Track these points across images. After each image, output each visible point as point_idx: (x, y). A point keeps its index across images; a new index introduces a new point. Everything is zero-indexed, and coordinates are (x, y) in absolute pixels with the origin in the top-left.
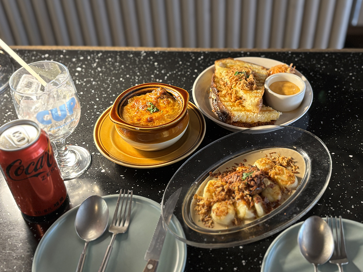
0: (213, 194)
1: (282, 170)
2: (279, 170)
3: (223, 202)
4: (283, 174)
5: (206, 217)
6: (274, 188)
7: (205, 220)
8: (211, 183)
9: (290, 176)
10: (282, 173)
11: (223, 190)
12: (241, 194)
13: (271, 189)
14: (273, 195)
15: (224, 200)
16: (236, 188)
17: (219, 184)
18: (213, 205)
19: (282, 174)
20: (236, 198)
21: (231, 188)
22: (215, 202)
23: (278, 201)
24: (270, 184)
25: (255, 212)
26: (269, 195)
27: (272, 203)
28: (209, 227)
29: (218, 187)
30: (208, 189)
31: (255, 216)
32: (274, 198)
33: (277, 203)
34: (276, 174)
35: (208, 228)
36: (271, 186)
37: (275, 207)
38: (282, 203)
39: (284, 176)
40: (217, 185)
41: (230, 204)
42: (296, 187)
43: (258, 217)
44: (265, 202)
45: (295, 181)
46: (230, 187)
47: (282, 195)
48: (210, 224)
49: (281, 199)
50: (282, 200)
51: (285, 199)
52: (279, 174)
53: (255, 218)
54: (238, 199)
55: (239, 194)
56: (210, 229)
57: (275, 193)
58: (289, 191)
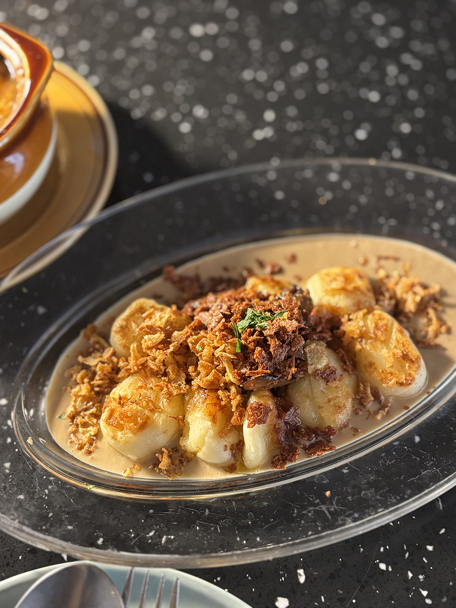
1: (386, 330)
2: (377, 327)
4: (386, 342)
5: (85, 410)
6: (334, 384)
7: (80, 420)
8: (140, 309)
10: (382, 339)
13: (322, 385)
14: (320, 407)
16: (206, 351)
19: (381, 342)
20: (195, 384)
21: (190, 345)
23: (331, 430)
24: (327, 367)
25: (238, 447)
27: (311, 431)
28: (81, 448)
31: (233, 461)
32: (321, 418)
33: (323, 438)
34: (363, 336)
36: (327, 376)
37: (310, 450)
39: (385, 350)
40: (152, 322)
42: (412, 399)
43: (244, 467)
45: (413, 380)
46: (190, 340)
47: (355, 412)
50: (344, 430)
51: (356, 431)
53: (232, 469)
54: (200, 388)
55: (208, 374)
57: (330, 400)
58: (383, 407)
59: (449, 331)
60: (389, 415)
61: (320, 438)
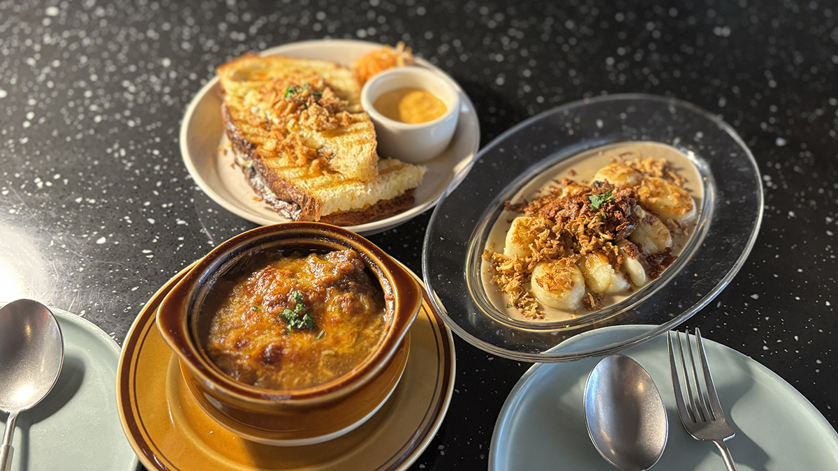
0: (531, 246)
1: (662, 186)
2: (656, 187)
3: (557, 262)
4: (666, 193)
5: (521, 296)
6: (655, 224)
7: (523, 303)
8: (520, 224)
9: (681, 196)
10: (663, 191)
11: (552, 235)
12: (593, 242)
13: (649, 227)
14: (657, 239)
15: (556, 257)
16: (581, 229)
17: (541, 223)
18: (533, 269)
19: (664, 194)
20: (583, 251)
21: (569, 230)
22: (536, 263)
23: (669, 250)
24: (647, 216)
25: (628, 276)
26: (648, 238)
27: (659, 255)
28: (535, 318)
29: (540, 230)
30: (515, 235)
31: (629, 286)
32: (659, 245)
33: (667, 256)
34: (652, 195)
35: (531, 321)
36: (649, 221)
37: (666, 263)
38: (678, 254)
39: (669, 197)
40: (536, 226)
41: (572, 265)
42: (695, 220)
43: (638, 287)
44: (643, 255)
45: (691, 206)
46: (566, 228)
47: (673, 237)
48: (533, 310)
49: (673, 246)
50: (674, 248)
51: (680, 246)
52: (658, 194)
53: (631, 290)
54: (588, 252)
55: (590, 242)
56: (537, 321)
57: (659, 233)
58: (684, 229)
59: (686, 181)
60: (690, 232)
61: (665, 257)
